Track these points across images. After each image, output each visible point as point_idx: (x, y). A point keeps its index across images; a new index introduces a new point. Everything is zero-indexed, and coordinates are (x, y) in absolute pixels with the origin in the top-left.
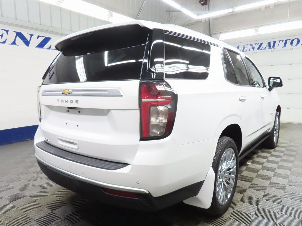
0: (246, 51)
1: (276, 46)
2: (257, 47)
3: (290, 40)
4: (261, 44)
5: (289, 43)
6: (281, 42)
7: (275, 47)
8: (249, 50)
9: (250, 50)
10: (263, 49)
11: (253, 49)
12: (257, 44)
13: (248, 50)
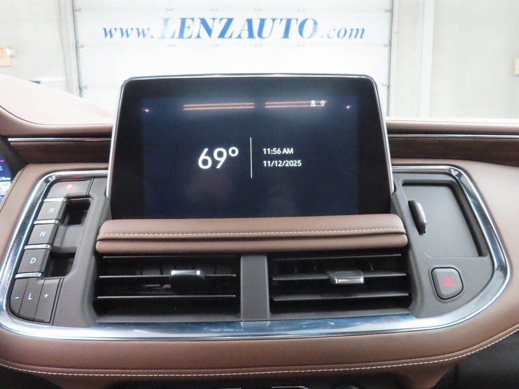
0: (190, 37)
1: (265, 33)
2: (217, 28)
3: (297, 20)
4: (230, 21)
5: (294, 27)
6: (277, 22)
7: (264, 35)
8: (198, 37)
9: (201, 36)
10: (234, 37)
11: (209, 31)
12: (217, 21)
13: (195, 35)
